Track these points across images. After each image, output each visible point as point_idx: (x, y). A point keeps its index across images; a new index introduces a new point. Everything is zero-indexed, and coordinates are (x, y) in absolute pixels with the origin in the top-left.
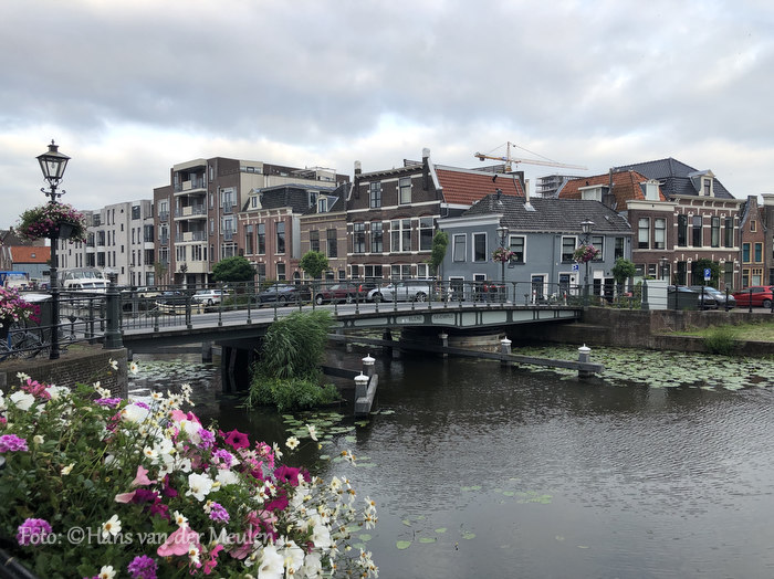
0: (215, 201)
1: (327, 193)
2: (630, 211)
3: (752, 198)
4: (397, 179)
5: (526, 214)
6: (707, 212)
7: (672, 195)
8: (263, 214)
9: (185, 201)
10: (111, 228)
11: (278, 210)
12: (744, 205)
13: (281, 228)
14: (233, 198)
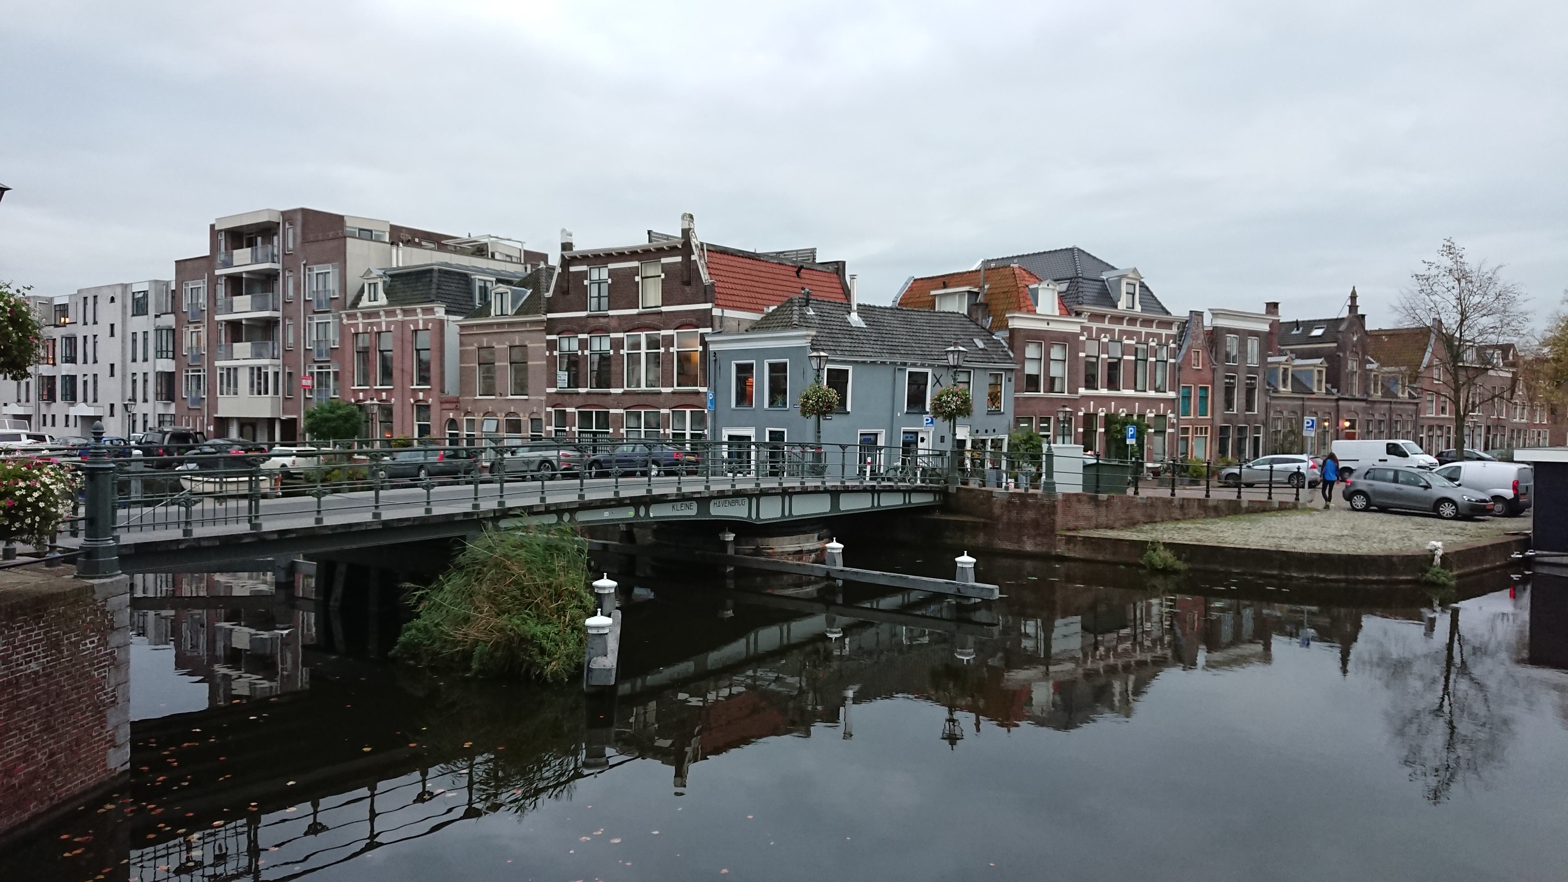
0: (297, 287)
1: (509, 283)
2: (1013, 331)
3: (1197, 315)
4: (635, 264)
5: (849, 330)
6: (1130, 335)
7: (1077, 308)
8: (388, 313)
9: (236, 284)
10: (90, 330)
11: (418, 308)
12: (1184, 325)
13: (424, 340)
14: (333, 284)
